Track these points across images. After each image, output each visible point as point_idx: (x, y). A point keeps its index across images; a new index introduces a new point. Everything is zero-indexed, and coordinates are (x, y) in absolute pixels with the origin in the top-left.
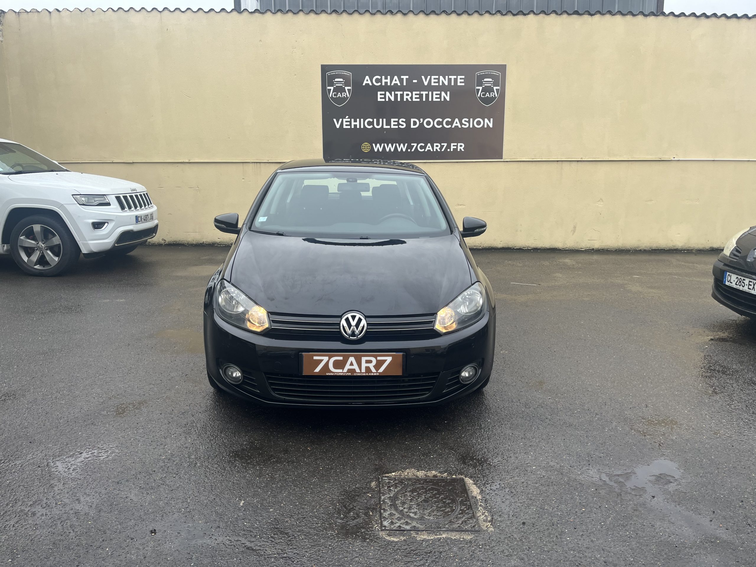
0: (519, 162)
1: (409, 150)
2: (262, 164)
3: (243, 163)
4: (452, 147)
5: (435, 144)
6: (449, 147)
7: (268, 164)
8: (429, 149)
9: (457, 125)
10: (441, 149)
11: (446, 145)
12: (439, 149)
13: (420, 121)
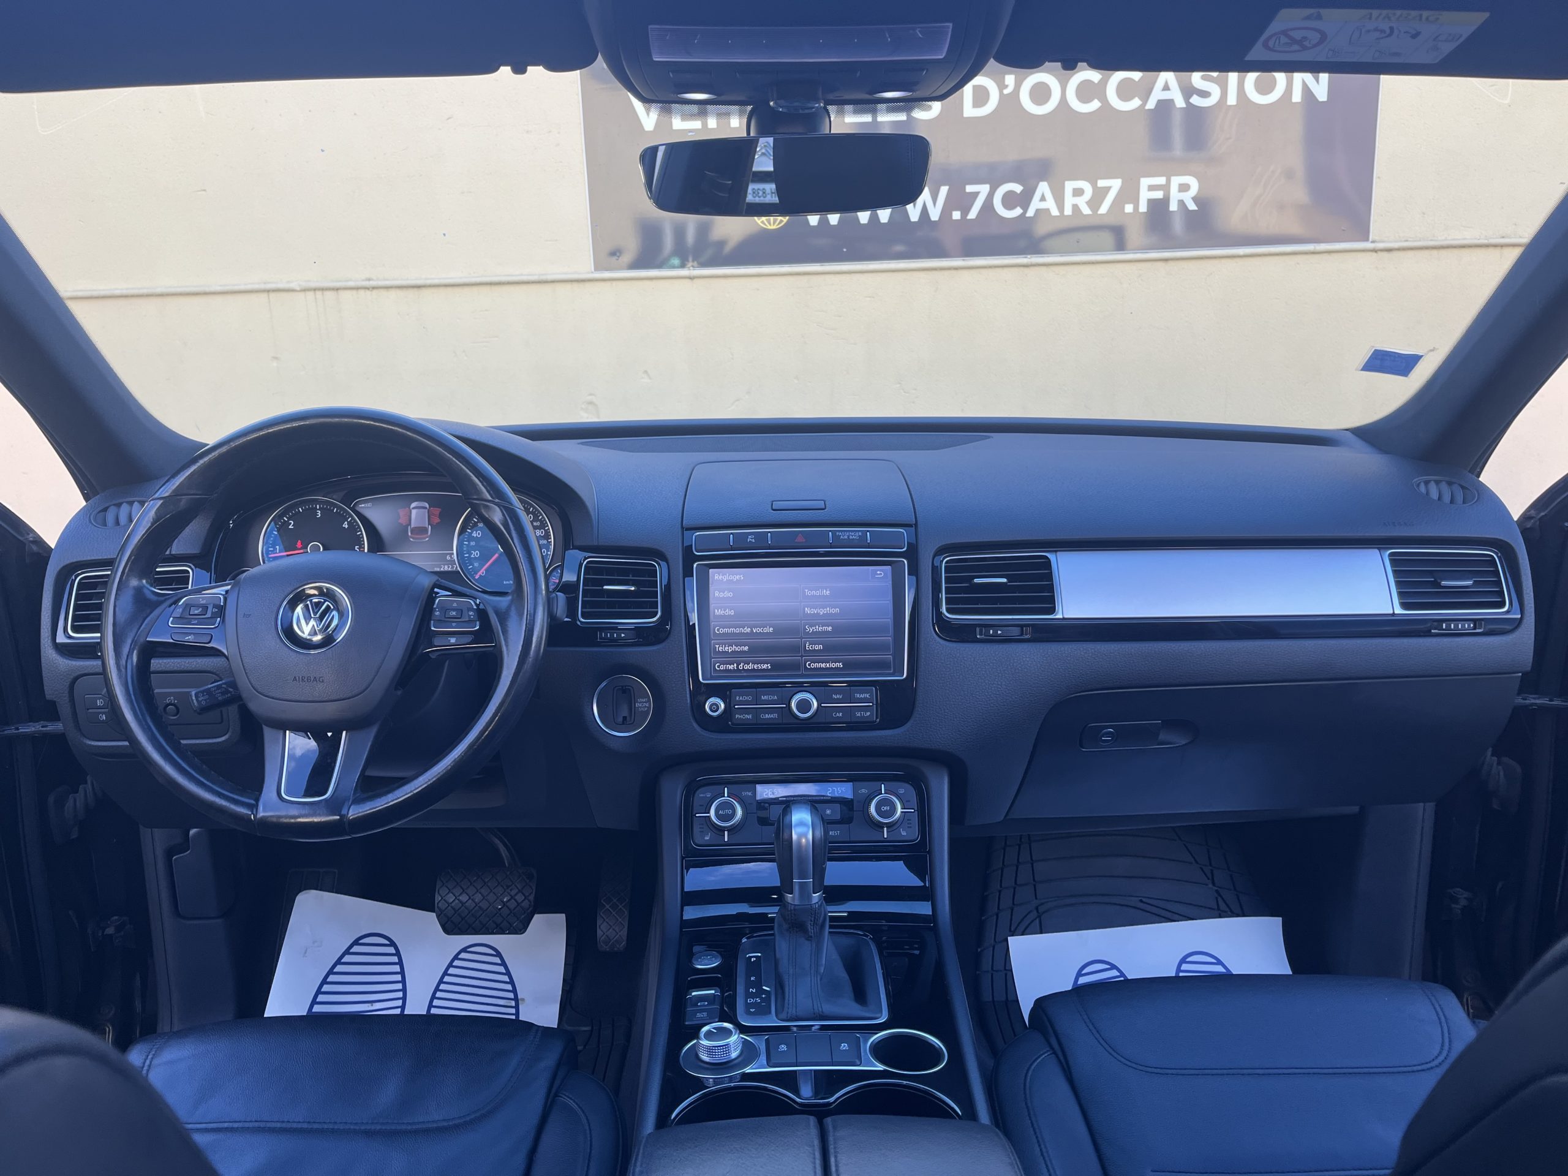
0: (1443, 252)
1: (956, 215)
2: (346, 295)
3: (268, 291)
4: (1145, 196)
5: (1070, 186)
6: (1129, 193)
7: (368, 292)
8: (1043, 205)
9: (1166, 95)
10: (1095, 203)
11: (1115, 184)
12: (1088, 203)
13: (1002, 86)
